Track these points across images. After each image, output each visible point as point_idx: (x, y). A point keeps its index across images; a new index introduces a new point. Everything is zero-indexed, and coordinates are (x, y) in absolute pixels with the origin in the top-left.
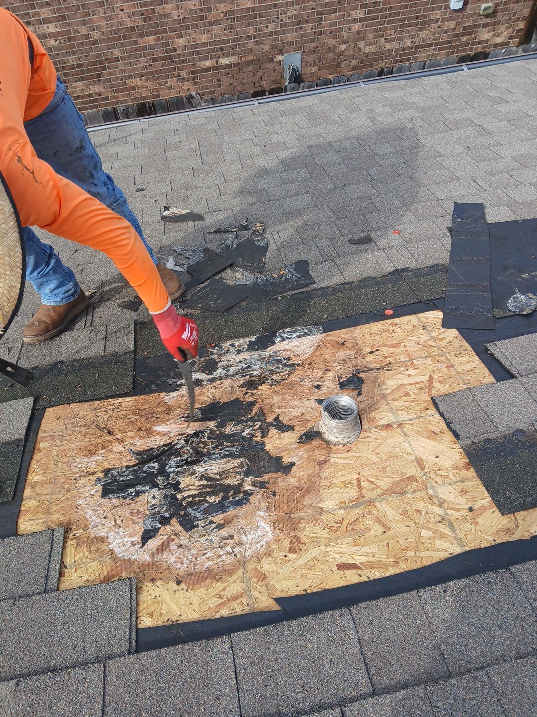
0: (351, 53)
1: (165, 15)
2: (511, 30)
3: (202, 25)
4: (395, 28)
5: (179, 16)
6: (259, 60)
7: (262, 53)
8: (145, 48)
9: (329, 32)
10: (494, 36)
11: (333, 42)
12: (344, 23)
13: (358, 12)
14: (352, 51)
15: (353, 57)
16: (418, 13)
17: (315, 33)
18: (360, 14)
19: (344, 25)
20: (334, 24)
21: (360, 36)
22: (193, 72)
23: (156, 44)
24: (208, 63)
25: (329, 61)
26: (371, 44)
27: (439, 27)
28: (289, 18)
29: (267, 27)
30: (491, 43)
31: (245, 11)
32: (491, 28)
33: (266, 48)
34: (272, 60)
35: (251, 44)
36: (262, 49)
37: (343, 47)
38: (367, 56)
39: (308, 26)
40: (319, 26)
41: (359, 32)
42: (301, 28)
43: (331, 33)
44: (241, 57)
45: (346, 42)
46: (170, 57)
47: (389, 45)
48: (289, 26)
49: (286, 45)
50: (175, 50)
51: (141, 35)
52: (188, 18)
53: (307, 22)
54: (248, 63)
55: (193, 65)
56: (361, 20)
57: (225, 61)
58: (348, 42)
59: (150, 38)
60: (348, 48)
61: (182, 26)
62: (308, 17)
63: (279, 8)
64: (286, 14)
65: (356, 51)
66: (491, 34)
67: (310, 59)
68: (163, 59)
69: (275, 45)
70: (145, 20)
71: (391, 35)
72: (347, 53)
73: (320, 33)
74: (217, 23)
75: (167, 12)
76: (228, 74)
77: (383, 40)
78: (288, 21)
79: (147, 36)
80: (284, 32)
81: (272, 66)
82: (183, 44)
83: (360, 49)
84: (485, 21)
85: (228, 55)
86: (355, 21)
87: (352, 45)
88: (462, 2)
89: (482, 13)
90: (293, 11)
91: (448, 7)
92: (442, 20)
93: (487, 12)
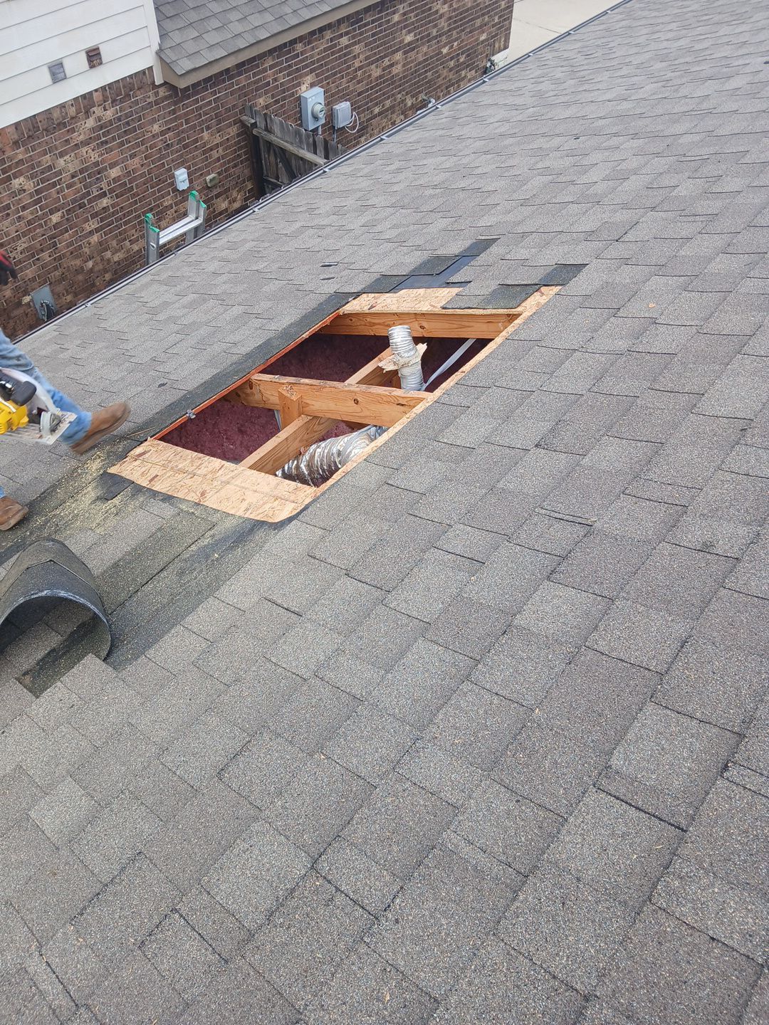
0: (101, 267)
2: (242, 193)
4: (134, 227)
6: (5, 310)
7: (5, 301)
9: (69, 253)
10: (230, 203)
11: (78, 262)
12: (81, 239)
13: (91, 223)
14: (100, 265)
15: (105, 271)
16: (150, 205)
17: (55, 259)
18: (92, 225)
19: (81, 241)
20: (71, 244)
21: (103, 246)
25: (81, 284)
26: (116, 251)
27: (176, 212)
28: (21, 253)
30: (231, 210)
32: (224, 196)
33: (8, 293)
34: (19, 304)
36: (4, 296)
37: (90, 264)
38: (119, 264)
39: (45, 255)
40: (57, 251)
41: (100, 243)
42: (38, 259)
43: (72, 253)
45: (91, 258)
47: (135, 246)
48: (24, 262)
49: (28, 283)
53: (42, 251)
56: (97, 230)
58: (93, 257)
60: (96, 264)
62: (41, 245)
64: (16, 249)
65: (105, 263)
66: (226, 202)
67: (60, 288)
69: (16, 287)
71: (133, 235)
72: (97, 269)
73: (60, 258)
77: (127, 243)
78: (21, 256)
81: (22, 311)
83: (109, 260)
84: (215, 192)
86: (91, 233)
87: (99, 258)
88: (187, 181)
89: (209, 185)
90: (22, 245)
91: (175, 190)
92: (176, 204)
93: (213, 183)
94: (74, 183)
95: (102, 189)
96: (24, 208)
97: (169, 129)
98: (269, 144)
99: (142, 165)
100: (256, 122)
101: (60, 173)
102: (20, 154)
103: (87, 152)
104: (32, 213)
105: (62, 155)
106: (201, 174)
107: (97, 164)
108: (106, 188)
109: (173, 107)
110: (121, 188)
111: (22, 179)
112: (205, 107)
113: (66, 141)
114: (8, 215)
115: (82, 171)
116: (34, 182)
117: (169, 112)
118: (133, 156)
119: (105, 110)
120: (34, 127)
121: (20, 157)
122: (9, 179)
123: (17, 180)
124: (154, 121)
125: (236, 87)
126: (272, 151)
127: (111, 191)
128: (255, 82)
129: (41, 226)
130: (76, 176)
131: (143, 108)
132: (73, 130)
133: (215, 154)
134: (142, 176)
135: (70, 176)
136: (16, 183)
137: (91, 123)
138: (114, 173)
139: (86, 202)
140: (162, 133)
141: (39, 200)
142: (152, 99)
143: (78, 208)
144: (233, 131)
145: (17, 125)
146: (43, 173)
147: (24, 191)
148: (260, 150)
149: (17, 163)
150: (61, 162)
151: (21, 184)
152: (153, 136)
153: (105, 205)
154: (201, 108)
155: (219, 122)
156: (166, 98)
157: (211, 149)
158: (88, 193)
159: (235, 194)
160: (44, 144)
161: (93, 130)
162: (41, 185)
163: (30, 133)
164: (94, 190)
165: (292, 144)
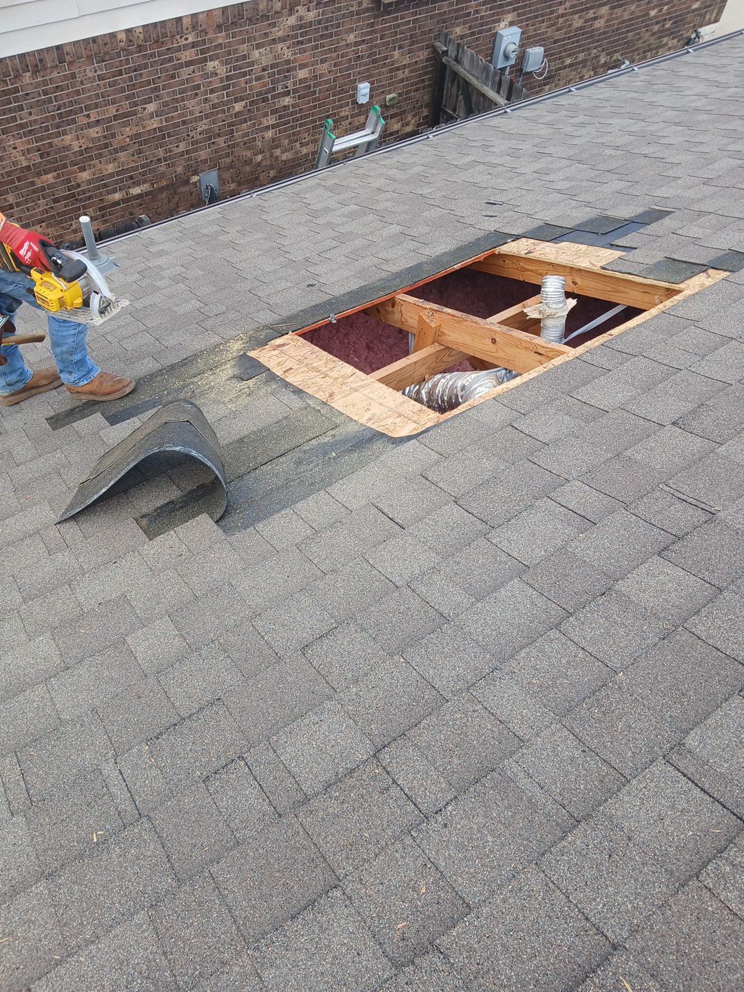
0: (268, 163)
1: (64, 148)
2: (417, 118)
3: (107, 154)
4: (308, 130)
5: (81, 147)
6: (174, 184)
7: (175, 176)
8: (43, 189)
9: (243, 143)
10: (403, 126)
11: (248, 154)
12: (257, 131)
14: (268, 161)
15: (272, 167)
16: (327, 112)
17: (229, 146)
18: (270, 120)
19: (257, 133)
20: (247, 134)
21: (275, 143)
22: (101, 209)
23: (56, 182)
24: (117, 196)
25: (246, 175)
26: (286, 151)
27: (350, 124)
28: (200, 134)
29: (178, 146)
30: (402, 133)
31: (152, 131)
32: (399, 117)
33: (180, 170)
34: (187, 182)
35: (162, 167)
36: (176, 172)
37: (259, 158)
38: (285, 164)
39: (221, 140)
40: (232, 139)
41: (273, 140)
42: (213, 143)
43: (245, 144)
44: (153, 184)
45: (261, 152)
46: (73, 195)
47: (305, 150)
48: (201, 143)
49: (200, 163)
50: (79, 186)
51: (39, 174)
52: (91, 148)
53: (219, 136)
54: (161, 190)
55: (101, 200)
56: (273, 127)
57: (136, 191)
58: (263, 152)
59: (49, 176)
60: (264, 159)
61: (85, 158)
62: (219, 130)
63: (188, 124)
64: (196, 129)
65: (273, 160)
66: (399, 124)
67: (226, 175)
68: (65, 198)
69: (188, 165)
70: (42, 156)
71: (305, 138)
72: (264, 163)
73: (233, 146)
74: (123, 149)
75: (67, 143)
76: (141, 205)
77: (298, 144)
78: (199, 137)
79: (45, 174)
80: (196, 150)
81: (188, 189)
82: (88, 178)
83: (277, 157)
84: (392, 112)
85: (138, 184)
86: (267, 128)
87: (268, 154)
88: (368, 95)
89: (388, 104)
90: (203, 126)
91: (355, 102)
92: (352, 116)
93: (392, 103)
94: (263, 77)
95: (287, 87)
96: (212, 91)
97: (363, 41)
98: (455, 75)
99: (330, 72)
100: (447, 51)
101: (252, 64)
102: (221, 38)
103: (282, 48)
104: (218, 98)
105: (258, 46)
106: (383, 92)
107: (288, 62)
108: (291, 87)
109: (373, 21)
110: (305, 91)
111: (217, 62)
112: (403, 26)
113: (265, 34)
114: (197, 94)
115: (273, 66)
116: (227, 68)
117: (368, 25)
118: (323, 61)
119: (309, 11)
120: (239, 15)
121: (220, 41)
122: (205, 60)
123: (213, 62)
124: (351, 30)
125: (437, 12)
126: (456, 83)
127: (295, 91)
128: (456, 11)
129: (223, 111)
130: (267, 70)
131: (344, 16)
132: (274, 25)
133: (400, 74)
134: (327, 82)
135: (261, 69)
136: (211, 65)
137: (292, 20)
138: (303, 74)
139: (270, 97)
140: (356, 44)
141: (227, 87)
142: (354, 9)
143: (261, 101)
144: (424, 54)
145: (224, 9)
146: (237, 60)
147: (217, 74)
148: (445, 78)
149: (215, 45)
150: (256, 53)
151: (215, 67)
152: (347, 45)
153: (286, 104)
154: (398, 26)
155: (412, 44)
156: (368, 10)
157: (398, 69)
158: (274, 89)
159: (409, 117)
160: (245, 33)
161: (293, 28)
162: (233, 73)
163: (235, 20)
164: (280, 87)
165: (477, 78)
